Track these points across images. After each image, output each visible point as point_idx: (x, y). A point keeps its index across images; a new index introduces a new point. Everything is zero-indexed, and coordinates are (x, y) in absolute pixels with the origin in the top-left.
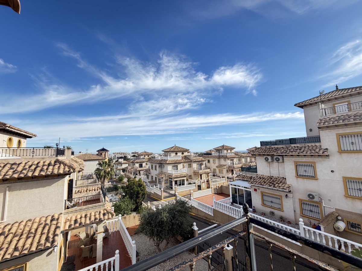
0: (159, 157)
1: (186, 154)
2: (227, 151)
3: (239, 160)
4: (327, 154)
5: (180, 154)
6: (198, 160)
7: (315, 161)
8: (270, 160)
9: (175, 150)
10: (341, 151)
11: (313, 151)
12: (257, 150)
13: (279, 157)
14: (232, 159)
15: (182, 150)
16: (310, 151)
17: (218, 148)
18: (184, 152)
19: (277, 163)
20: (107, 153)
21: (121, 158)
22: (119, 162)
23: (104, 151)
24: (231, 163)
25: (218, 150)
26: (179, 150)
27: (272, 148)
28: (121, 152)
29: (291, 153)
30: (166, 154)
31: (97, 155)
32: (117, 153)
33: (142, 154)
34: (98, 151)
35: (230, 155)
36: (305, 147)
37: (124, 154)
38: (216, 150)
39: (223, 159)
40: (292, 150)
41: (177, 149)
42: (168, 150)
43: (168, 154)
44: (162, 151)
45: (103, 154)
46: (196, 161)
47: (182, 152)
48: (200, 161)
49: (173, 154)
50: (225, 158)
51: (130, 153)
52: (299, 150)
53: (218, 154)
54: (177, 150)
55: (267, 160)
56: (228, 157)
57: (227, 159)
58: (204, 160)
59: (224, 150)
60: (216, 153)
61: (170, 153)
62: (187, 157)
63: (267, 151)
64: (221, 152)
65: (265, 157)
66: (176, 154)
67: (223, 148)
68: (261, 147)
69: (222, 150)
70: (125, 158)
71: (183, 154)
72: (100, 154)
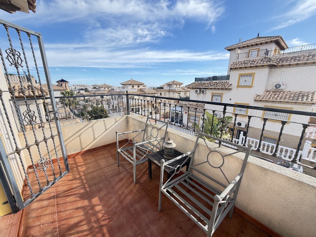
0: (118, 89)
1: (141, 87)
2: (177, 86)
3: (185, 94)
4: (230, 88)
5: (136, 87)
6: (151, 93)
7: (223, 93)
8: (198, 92)
9: (132, 84)
10: (239, 86)
11: (223, 86)
12: (192, 84)
13: (204, 90)
14: (179, 92)
15: (138, 84)
16: (221, 86)
17: (169, 83)
18: (139, 85)
19: (203, 94)
20: (67, 84)
21: (82, 89)
22: (81, 93)
23: (64, 82)
24: (178, 96)
25: (169, 85)
26: (136, 83)
27: (202, 83)
28: (81, 84)
29: (210, 87)
30: (124, 87)
31: (57, 85)
32: (78, 86)
33: (102, 86)
34: (57, 82)
35: (178, 89)
36: (220, 83)
37: (84, 86)
38: (167, 85)
39: (172, 92)
40: (212, 85)
41: (134, 82)
42: (126, 83)
43: (126, 86)
44: (120, 84)
45: (64, 84)
46: (150, 93)
47: (137, 86)
48: (153, 94)
49: (130, 87)
50: (174, 91)
51: (91, 85)
52: (216, 85)
53: (169, 88)
54: (133, 84)
55: (196, 92)
56: (176, 91)
57: (175, 93)
58: (156, 93)
59: (174, 85)
60: (167, 87)
61: (127, 85)
62: (143, 90)
63: (198, 86)
64: (171, 87)
65: (196, 90)
66: (133, 87)
67: (174, 83)
68: (195, 82)
69: (173, 85)
70: (86, 90)
71: (139, 87)
72: (60, 85)
